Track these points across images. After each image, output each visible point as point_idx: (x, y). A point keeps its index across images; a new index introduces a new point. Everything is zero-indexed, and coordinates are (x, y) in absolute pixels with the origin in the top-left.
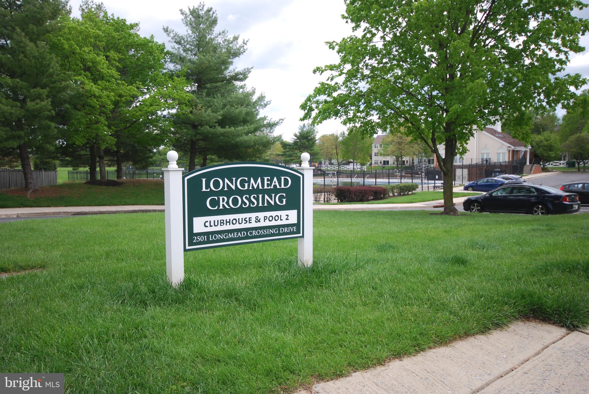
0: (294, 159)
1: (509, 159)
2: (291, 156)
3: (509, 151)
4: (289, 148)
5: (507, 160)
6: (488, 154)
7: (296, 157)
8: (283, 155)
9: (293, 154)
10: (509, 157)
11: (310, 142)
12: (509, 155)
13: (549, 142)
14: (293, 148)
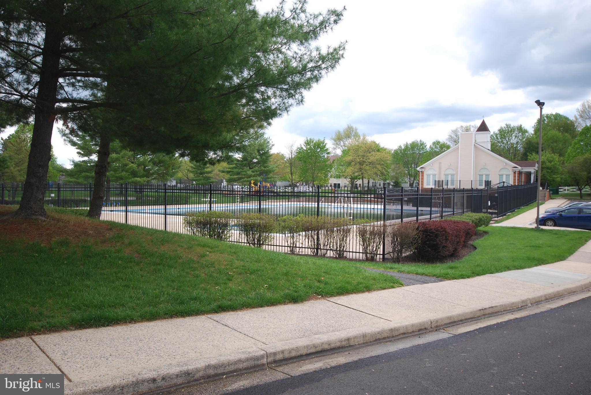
0: (243, 178)
1: (514, 182)
2: (238, 173)
3: (515, 173)
4: (236, 164)
5: (511, 182)
6: (487, 175)
7: (244, 175)
8: (228, 172)
9: (242, 172)
10: (515, 180)
11: (264, 157)
12: (515, 177)
13: (553, 163)
14: (242, 165)
